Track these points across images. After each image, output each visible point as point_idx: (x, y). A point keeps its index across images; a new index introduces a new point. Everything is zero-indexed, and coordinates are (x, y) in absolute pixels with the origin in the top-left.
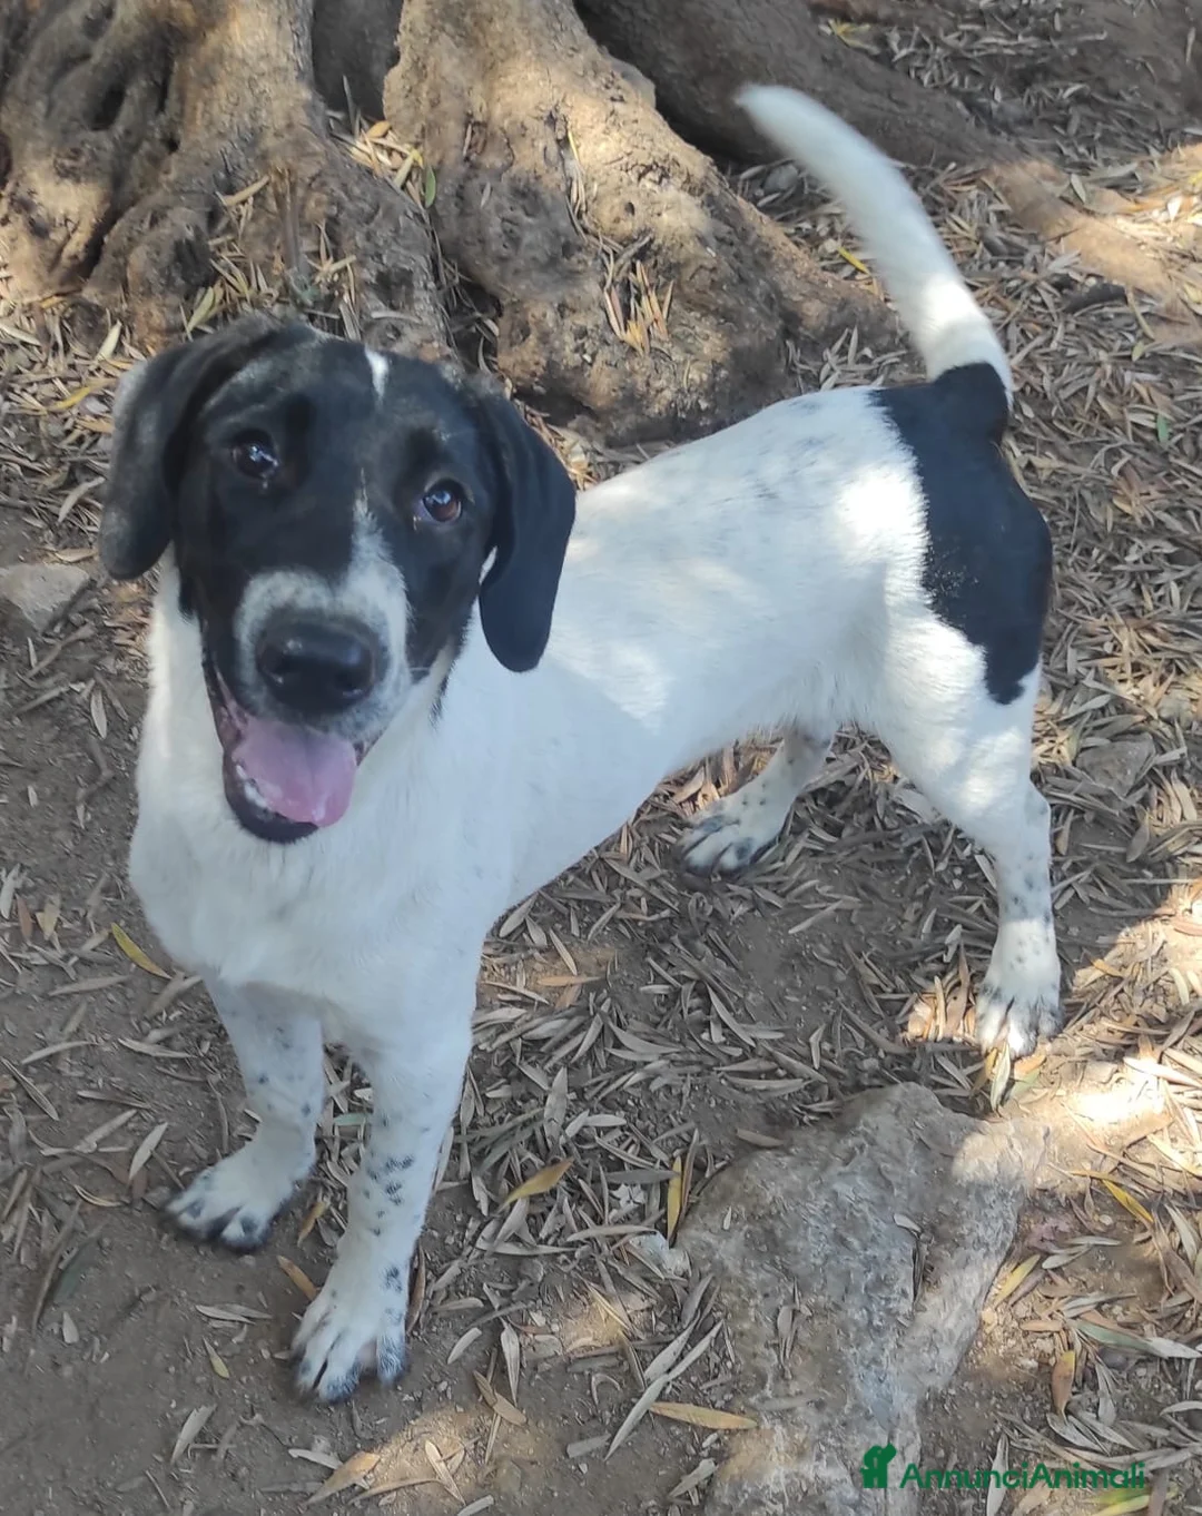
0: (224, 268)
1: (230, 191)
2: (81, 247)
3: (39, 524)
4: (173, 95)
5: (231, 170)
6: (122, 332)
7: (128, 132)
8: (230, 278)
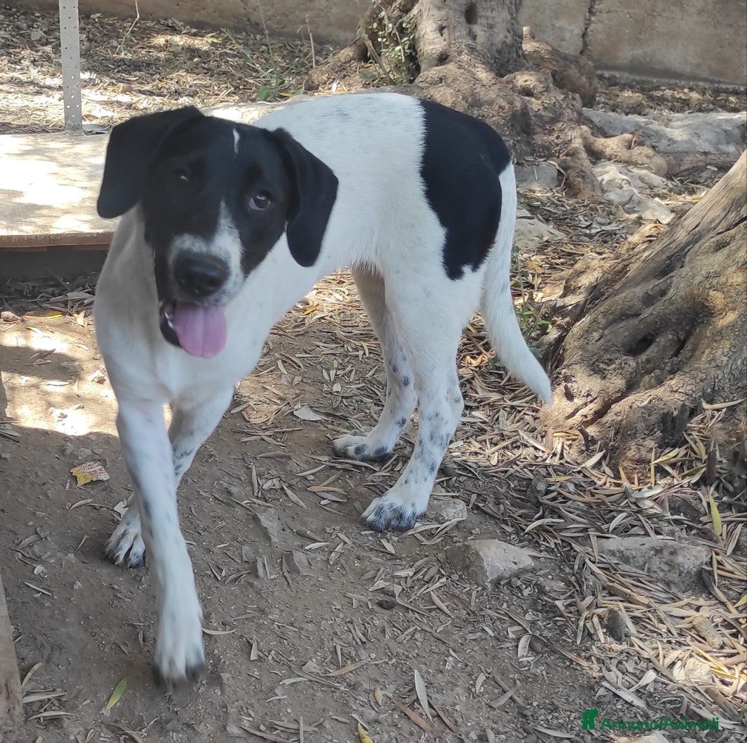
0: (691, 439)
1: (711, 402)
2: (592, 411)
3: (509, 529)
4: (688, 346)
5: (716, 389)
6: (604, 457)
7: (648, 361)
8: (693, 446)
